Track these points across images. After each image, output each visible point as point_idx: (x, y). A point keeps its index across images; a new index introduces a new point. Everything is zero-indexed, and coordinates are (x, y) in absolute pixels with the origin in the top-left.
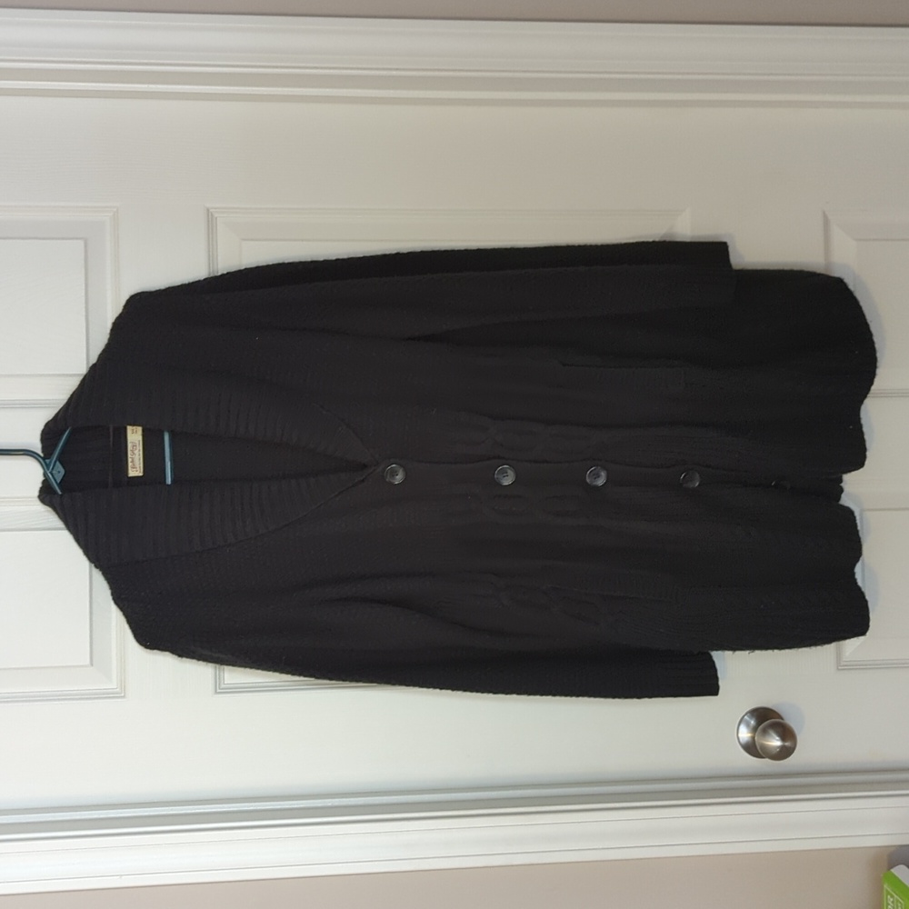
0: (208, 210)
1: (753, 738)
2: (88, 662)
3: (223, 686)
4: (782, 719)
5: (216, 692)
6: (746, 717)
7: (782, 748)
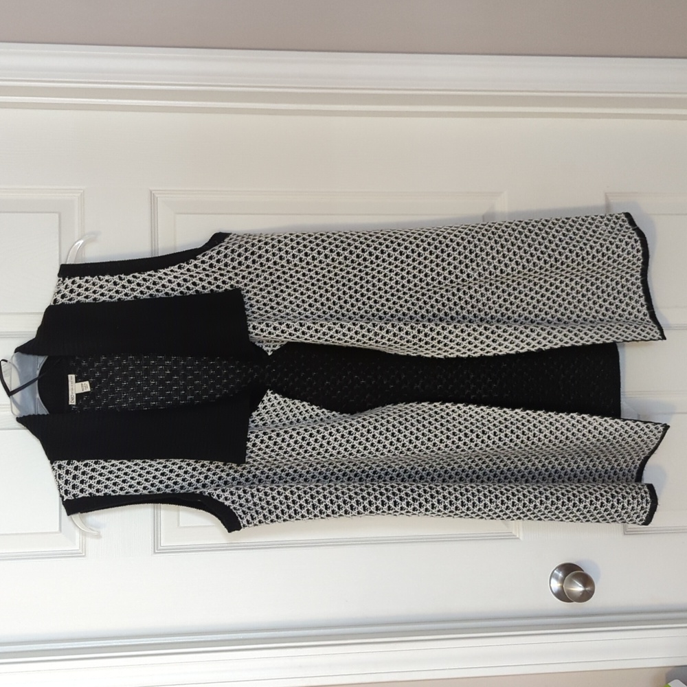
0: (151, 192)
1: (562, 587)
2: (57, 530)
3: (160, 548)
4: (582, 570)
5: (155, 553)
6: (555, 571)
7: (584, 592)
